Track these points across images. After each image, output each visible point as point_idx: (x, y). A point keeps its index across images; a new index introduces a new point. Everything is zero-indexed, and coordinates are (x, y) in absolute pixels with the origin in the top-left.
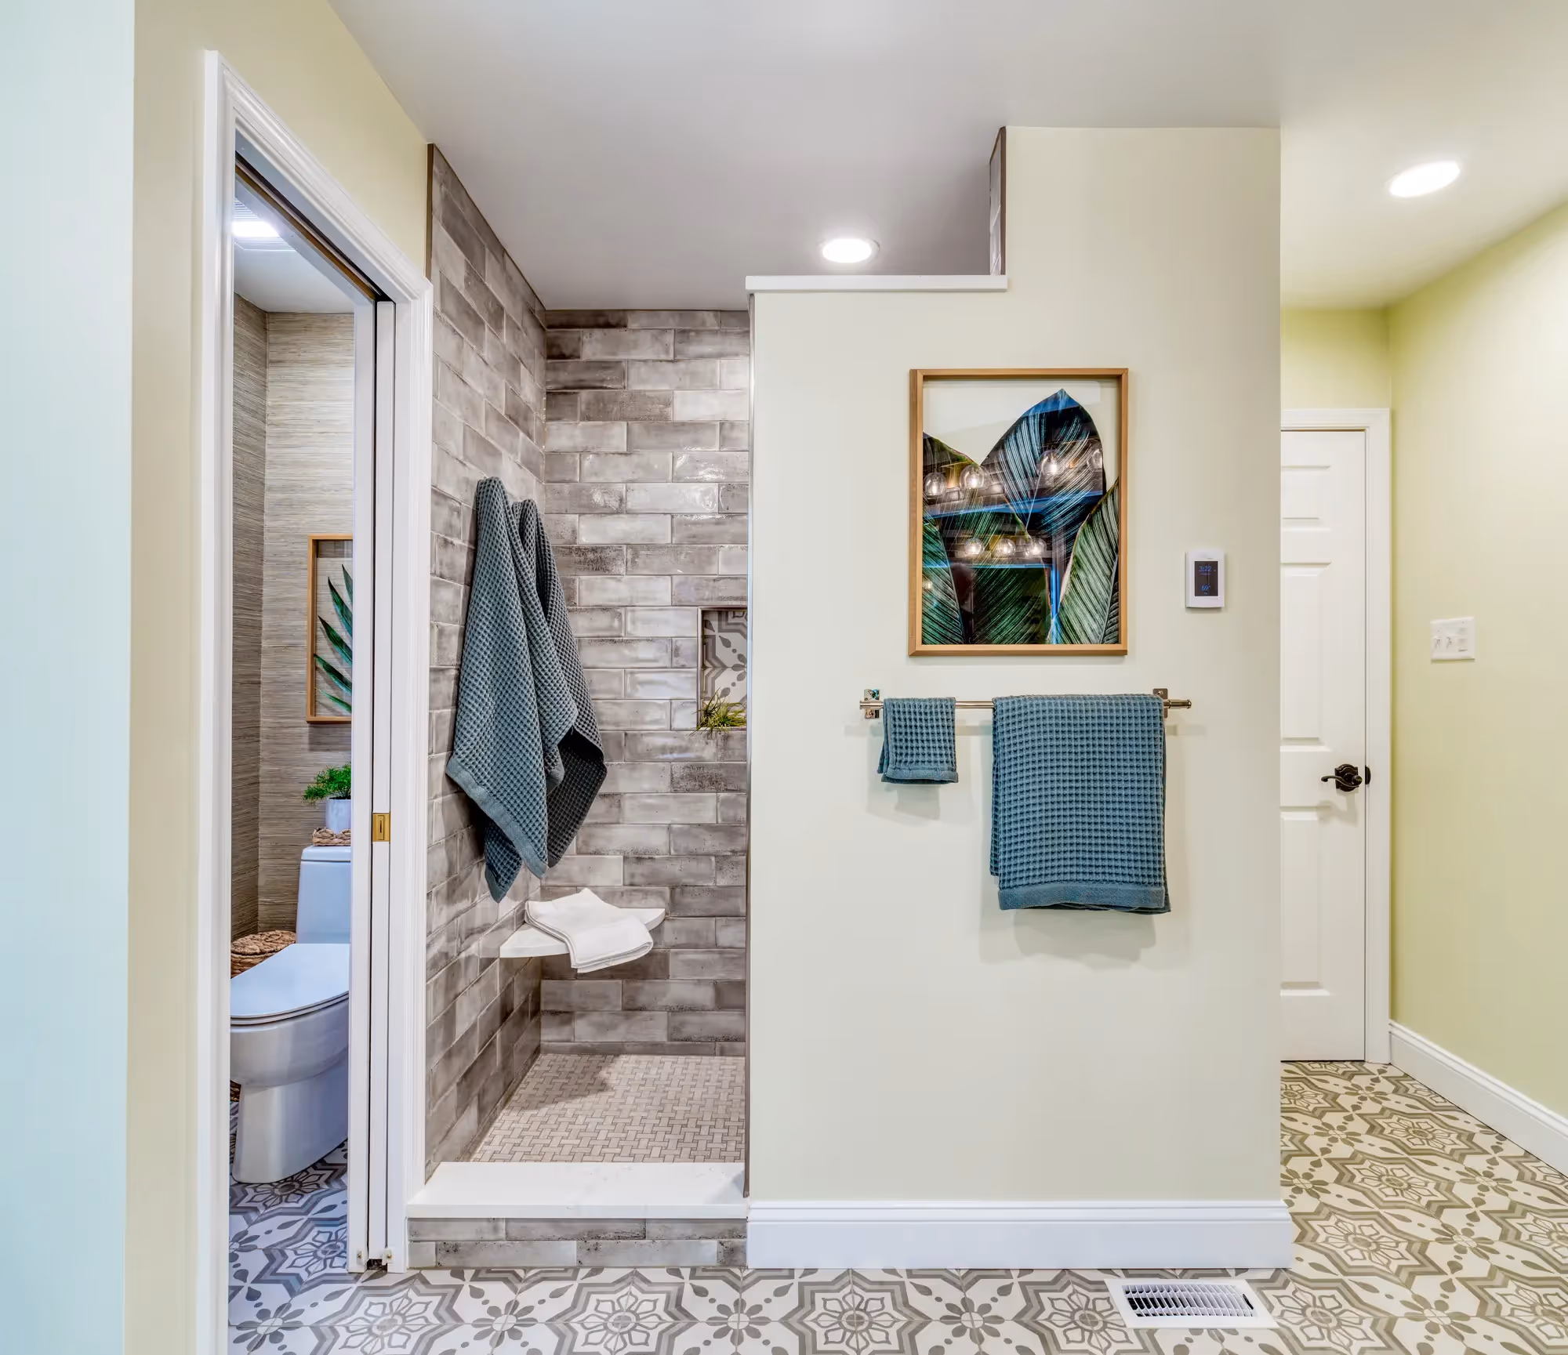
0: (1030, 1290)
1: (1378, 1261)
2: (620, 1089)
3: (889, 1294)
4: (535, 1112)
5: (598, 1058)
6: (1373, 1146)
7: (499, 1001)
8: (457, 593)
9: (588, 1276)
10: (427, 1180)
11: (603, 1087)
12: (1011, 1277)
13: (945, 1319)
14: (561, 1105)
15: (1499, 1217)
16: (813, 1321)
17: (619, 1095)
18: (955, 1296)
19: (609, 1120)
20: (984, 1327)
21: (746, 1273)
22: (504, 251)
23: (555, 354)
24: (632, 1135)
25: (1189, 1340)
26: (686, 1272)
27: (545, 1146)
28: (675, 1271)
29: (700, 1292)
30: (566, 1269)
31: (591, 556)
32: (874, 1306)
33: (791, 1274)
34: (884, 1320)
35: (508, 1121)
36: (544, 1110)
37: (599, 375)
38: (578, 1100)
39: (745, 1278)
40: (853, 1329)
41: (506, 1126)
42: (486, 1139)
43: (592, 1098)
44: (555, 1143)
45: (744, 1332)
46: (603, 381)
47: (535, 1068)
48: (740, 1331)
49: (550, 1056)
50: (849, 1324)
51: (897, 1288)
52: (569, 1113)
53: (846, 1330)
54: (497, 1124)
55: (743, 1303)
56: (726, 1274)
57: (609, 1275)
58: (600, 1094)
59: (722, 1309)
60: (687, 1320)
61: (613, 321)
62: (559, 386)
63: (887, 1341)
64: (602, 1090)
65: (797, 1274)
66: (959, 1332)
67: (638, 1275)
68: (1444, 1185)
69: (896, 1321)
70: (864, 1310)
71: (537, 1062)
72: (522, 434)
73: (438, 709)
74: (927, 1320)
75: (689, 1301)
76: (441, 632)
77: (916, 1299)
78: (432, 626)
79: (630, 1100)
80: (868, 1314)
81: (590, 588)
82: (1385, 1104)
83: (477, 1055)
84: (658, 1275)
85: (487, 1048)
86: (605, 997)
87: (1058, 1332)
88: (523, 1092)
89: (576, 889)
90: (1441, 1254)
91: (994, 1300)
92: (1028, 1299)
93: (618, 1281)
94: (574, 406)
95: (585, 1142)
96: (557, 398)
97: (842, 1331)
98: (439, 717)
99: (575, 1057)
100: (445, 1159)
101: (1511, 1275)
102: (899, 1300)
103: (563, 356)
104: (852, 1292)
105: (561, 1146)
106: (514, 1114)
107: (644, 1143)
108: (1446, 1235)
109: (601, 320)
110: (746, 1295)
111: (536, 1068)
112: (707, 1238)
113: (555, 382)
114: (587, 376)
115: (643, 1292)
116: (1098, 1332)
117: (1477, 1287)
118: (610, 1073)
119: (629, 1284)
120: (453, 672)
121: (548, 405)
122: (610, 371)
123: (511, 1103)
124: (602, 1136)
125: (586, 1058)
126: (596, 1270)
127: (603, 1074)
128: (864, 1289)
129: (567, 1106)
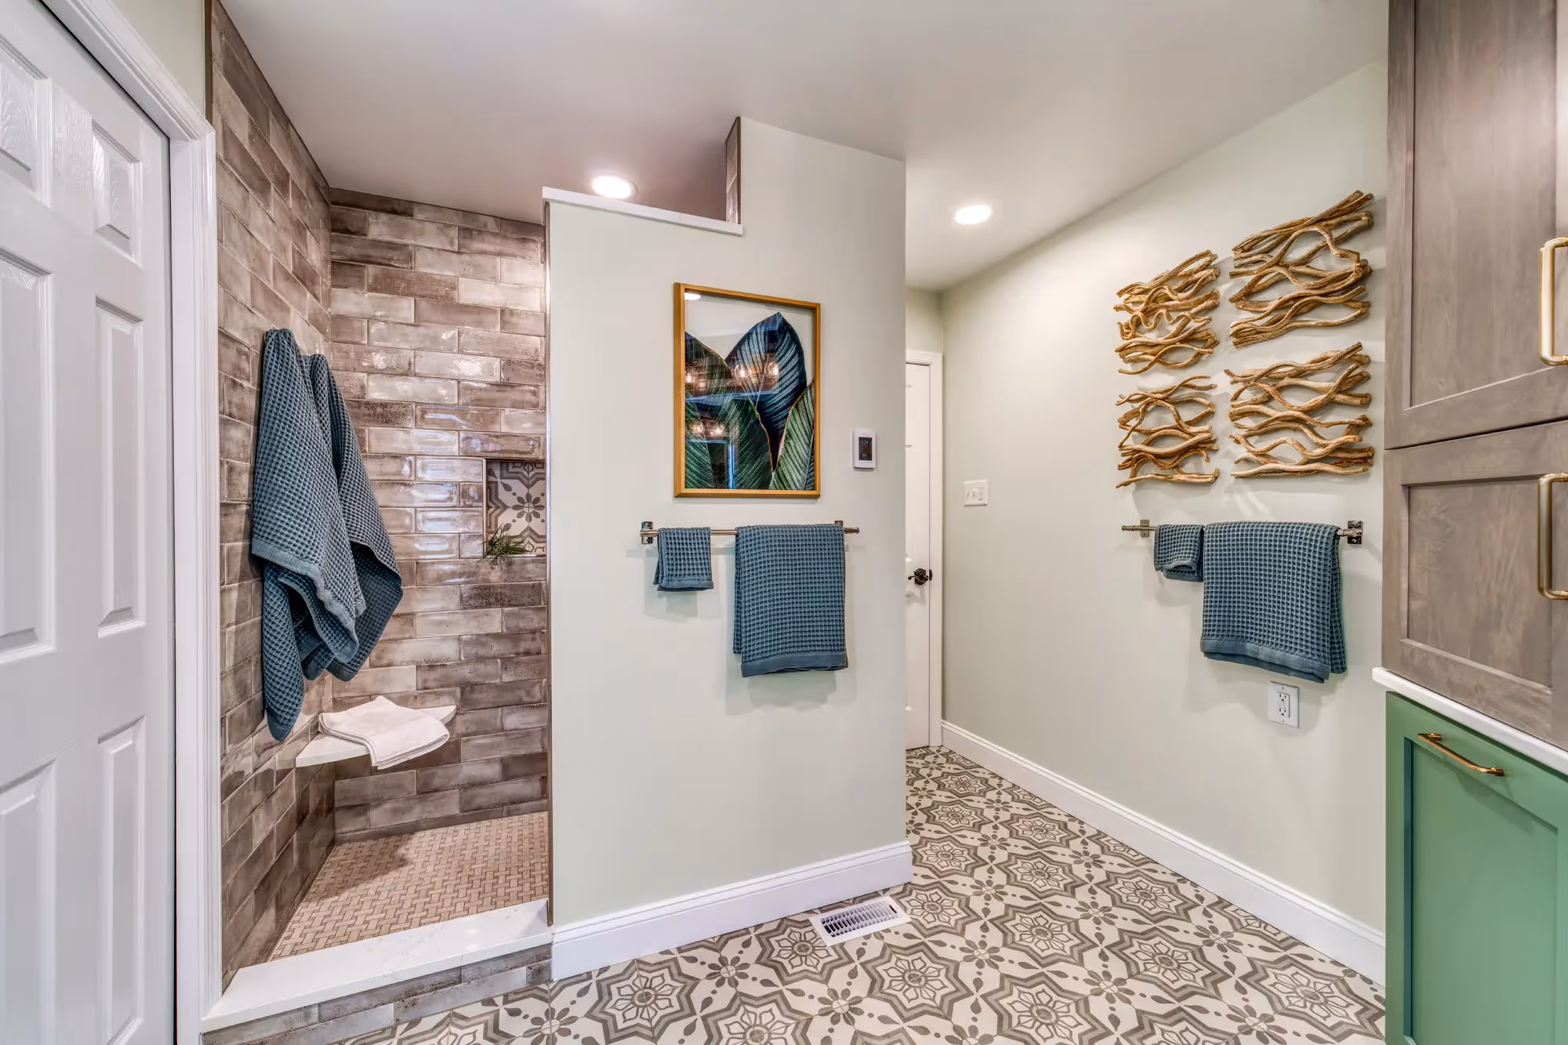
0: (763, 939)
1: (954, 865)
2: (419, 861)
3: (667, 970)
4: (337, 898)
5: (393, 839)
6: (941, 796)
7: (295, 806)
8: (248, 432)
9: (406, 1030)
10: (223, 992)
11: (403, 862)
12: (750, 933)
13: (710, 977)
14: (362, 887)
15: (1007, 824)
16: (612, 1007)
17: (419, 866)
18: (712, 957)
19: (412, 890)
20: (737, 974)
21: (552, 986)
22: (288, 121)
23: (339, 228)
24: (435, 897)
25: (864, 944)
26: (499, 1000)
27: (349, 926)
28: (489, 1002)
29: (514, 1013)
30: (384, 1030)
31: (379, 410)
32: (657, 982)
33: (589, 975)
34: (666, 990)
35: (307, 914)
36: (345, 895)
37: (384, 253)
38: (379, 879)
39: (551, 990)
40: (643, 1004)
41: (306, 916)
42: (285, 935)
43: (393, 874)
44: (360, 921)
45: (556, 1034)
46: (392, 259)
47: (331, 859)
48: (553, 1034)
49: (347, 845)
50: (640, 1001)
51: (672, 964)
52: (371, 892)
53: (638, 1007)
54: (295, 918)
55: (553, 1010)
56: (535, 991)
57: (427, 1024)
58: (401, 869)
59: (537, 1021)
60: (506, 1040)
61: (400, 209)
62: (345, 258)
63: (671, 1006)
64: (402, 866)
65: (594, 975)
66: (720, 983)
67: (455, 1014)
68: (979, 812)
69: (674, 988)
70: (650, 988)
71: (332, 853)
72: (309, 295)
73: (229, 542)
74: (696, 981)
75: (507, 1024)
76: (231, 469)
77: (688, 968)
78: (221, 464)
79: (430, 869)
80: (653, 989)
81: (379, 438)
82: (944, 770)
83: (274, 860)
84: (474, 1010)
85: (285, 851)
86: (400, 786)
87: (786, 963)
88: (321, 883)
89: (371, 697)
90: (984, 852)
91: (741, 952)
92: (762, 944)
93: (438, 1026)
94: (361, 277)
95: (391, 913)
96: (344, 269)
97: (635, 1008)
98: (230, 549)
99: (370, 842)
100: (242, 965)
101: (1018, 857)
102: (675, 972)
103: (348, 231)
104: (639, 976)
105: (366, 922)
106: (313, 906)
107: (448, 902)
108: (985, 841)
109: (388, 207)
110: (554, 1004)
111: (333, 859)
112: (517, 967)
113: (339, 253)
114: (374, 253)
115: (462, 1028)
116: (810, 955)
117: (1004, 867)
118: (408, 849)
119: (448, 1025)
120: (244, 508)
121: (333, 273)
122: (397, 253)
123: (309, 896)
124: (407, 905)
125: (382, 840)
126: (414, 1023)
127: (402, 851)
128: (647, 972)
129: (368, 886)
